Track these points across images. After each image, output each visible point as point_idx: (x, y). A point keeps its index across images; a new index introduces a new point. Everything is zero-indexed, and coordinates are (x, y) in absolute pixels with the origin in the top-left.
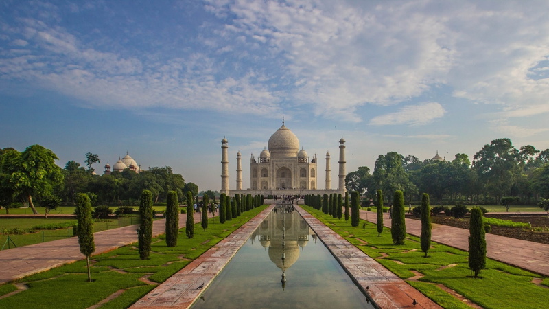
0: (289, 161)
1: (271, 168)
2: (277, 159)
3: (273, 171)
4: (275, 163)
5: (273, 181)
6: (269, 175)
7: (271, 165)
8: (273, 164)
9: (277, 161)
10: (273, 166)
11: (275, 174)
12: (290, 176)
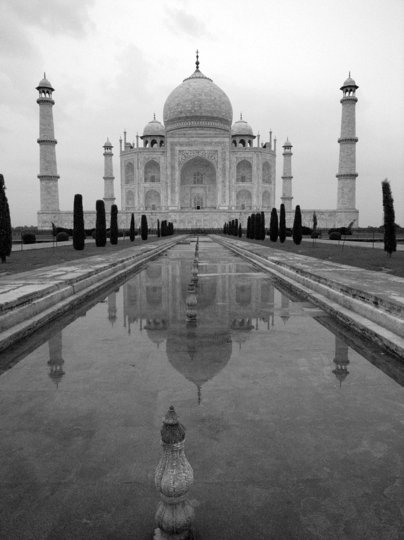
0: (210, 144)
1: (169, 159)
2: (182, 140)
3: (173, 168)
4: (178, 148)
5: (173, 191)
6: (162, 178)
7: (169, 154)
8: (172, 149)
9: (181, 145)
10: (173, 155)
11: (177, 174)
12: (213, 180)
